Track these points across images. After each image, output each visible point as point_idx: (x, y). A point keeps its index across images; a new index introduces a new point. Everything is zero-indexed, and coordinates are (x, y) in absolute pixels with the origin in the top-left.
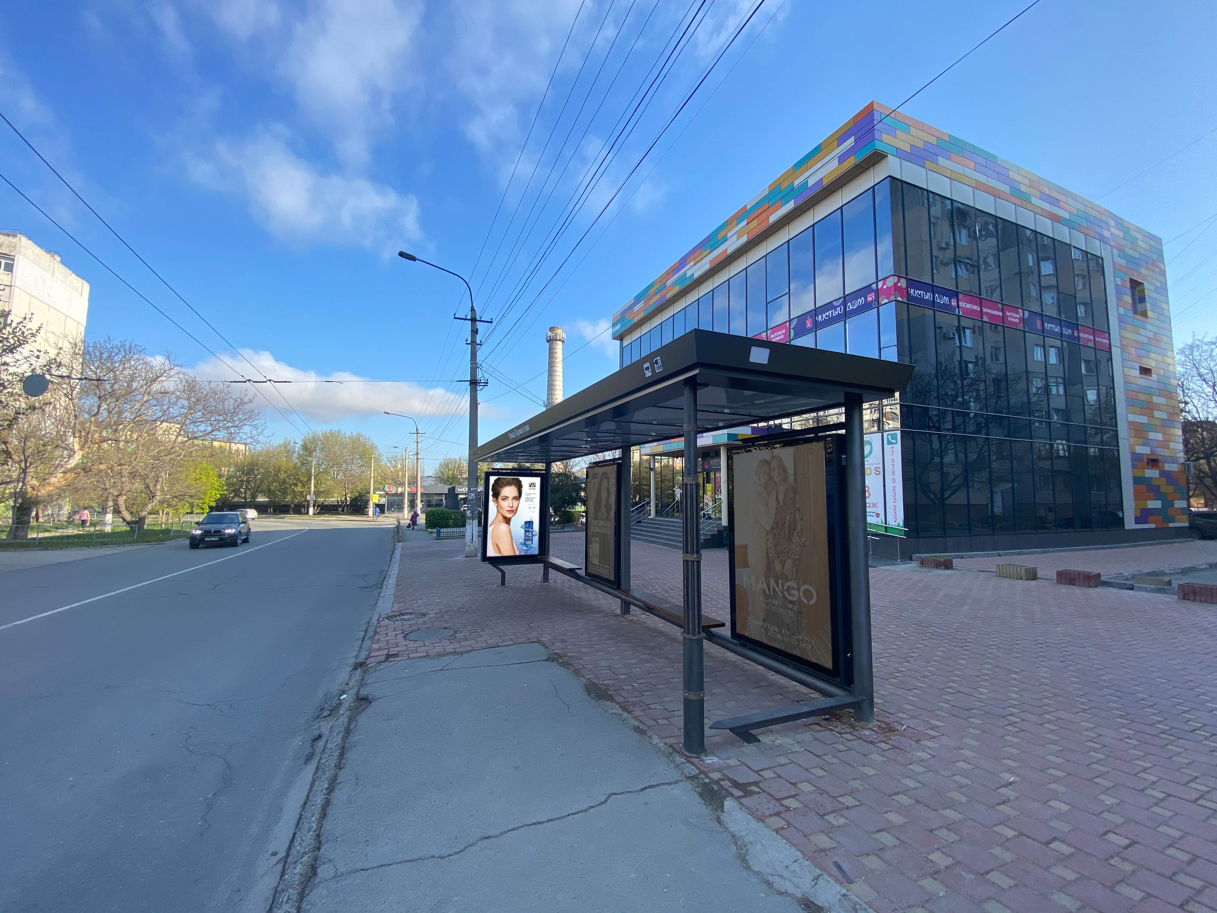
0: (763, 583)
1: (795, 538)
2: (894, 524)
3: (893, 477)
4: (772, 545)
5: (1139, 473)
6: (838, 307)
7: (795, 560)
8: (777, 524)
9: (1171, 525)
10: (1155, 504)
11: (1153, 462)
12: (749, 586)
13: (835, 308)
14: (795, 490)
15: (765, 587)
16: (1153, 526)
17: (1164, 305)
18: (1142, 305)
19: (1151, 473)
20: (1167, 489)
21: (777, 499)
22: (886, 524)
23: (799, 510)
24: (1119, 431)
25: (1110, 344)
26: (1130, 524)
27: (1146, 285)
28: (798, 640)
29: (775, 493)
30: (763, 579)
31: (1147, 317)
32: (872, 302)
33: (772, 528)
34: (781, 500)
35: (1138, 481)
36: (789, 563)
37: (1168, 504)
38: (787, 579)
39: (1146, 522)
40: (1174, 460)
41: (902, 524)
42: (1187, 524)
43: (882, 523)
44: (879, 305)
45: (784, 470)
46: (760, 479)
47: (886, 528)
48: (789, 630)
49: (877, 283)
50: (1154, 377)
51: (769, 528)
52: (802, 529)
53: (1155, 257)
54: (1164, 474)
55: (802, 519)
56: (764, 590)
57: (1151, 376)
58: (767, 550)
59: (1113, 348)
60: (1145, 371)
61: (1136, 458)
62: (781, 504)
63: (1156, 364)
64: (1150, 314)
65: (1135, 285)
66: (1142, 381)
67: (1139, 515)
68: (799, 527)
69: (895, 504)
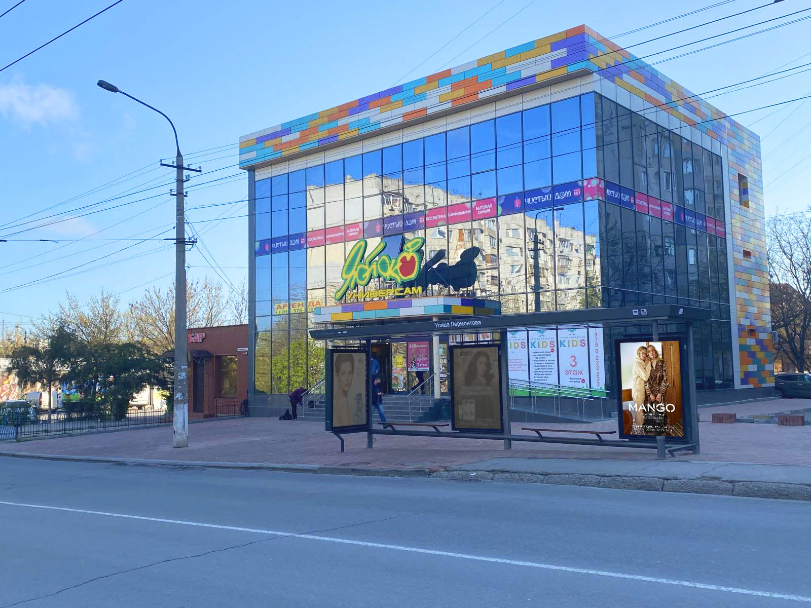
0: (642, 407)
1: (663, 384)
2: (597, 388)
3: (597, 348)
4: (648, 388)
5: (743, 341)
6: (547, 194)
7: (663, 394)
8: (652, 378)
9: (764, 385)
10: (752, 368)
11: (752, 332)
12: (633, 409)
13: (544, 195)
14: (663, 362)
15: (644, 408)
16: (751, 386)
17: (759, 196)
18: (746, 195)
19: (751, 342)
20: (760, 355)
21: (652, 366)
22: (590, 388)
23: (665, 371)
24: (731, 307)
25: (725, 231)
26: (738, 385)
27: (749, 179)
28: (665, 429)
29: (650, 363)
30: (643, 404)
31: (748, 207)
32: (578, 196)
33: (649, 380)
34: (654, 366)
35: (743, 348)
36: (659, 395)
37: (761, 368)
38: (658, 403)
39: (747, 383)
40: (764, 330)
41: (603, 387)
42: (774, 385)
43: (587, 387)
44: (584, 201)
45: (656, 352)
46: (640, 356)
47: (591, 391)
48: (659, 425)
49: (583, 180)
50: (753, 260)
51: (646, 380)
52: (667, 379)
53: (754, 153)
54: (759, 342)
55: (667, 375)
56: (644, 410)
57: (751, 258)
58: (645, 390)
59: (727, 234)
60: (747, 254)
61: (741, 328)
62: (654, 368)
63: (755, 248)
64: (751, 204)
65: (742, 178)
66: (745, 263)
67: (743, 377)
68: (665, 379)
69: (598, 371)
